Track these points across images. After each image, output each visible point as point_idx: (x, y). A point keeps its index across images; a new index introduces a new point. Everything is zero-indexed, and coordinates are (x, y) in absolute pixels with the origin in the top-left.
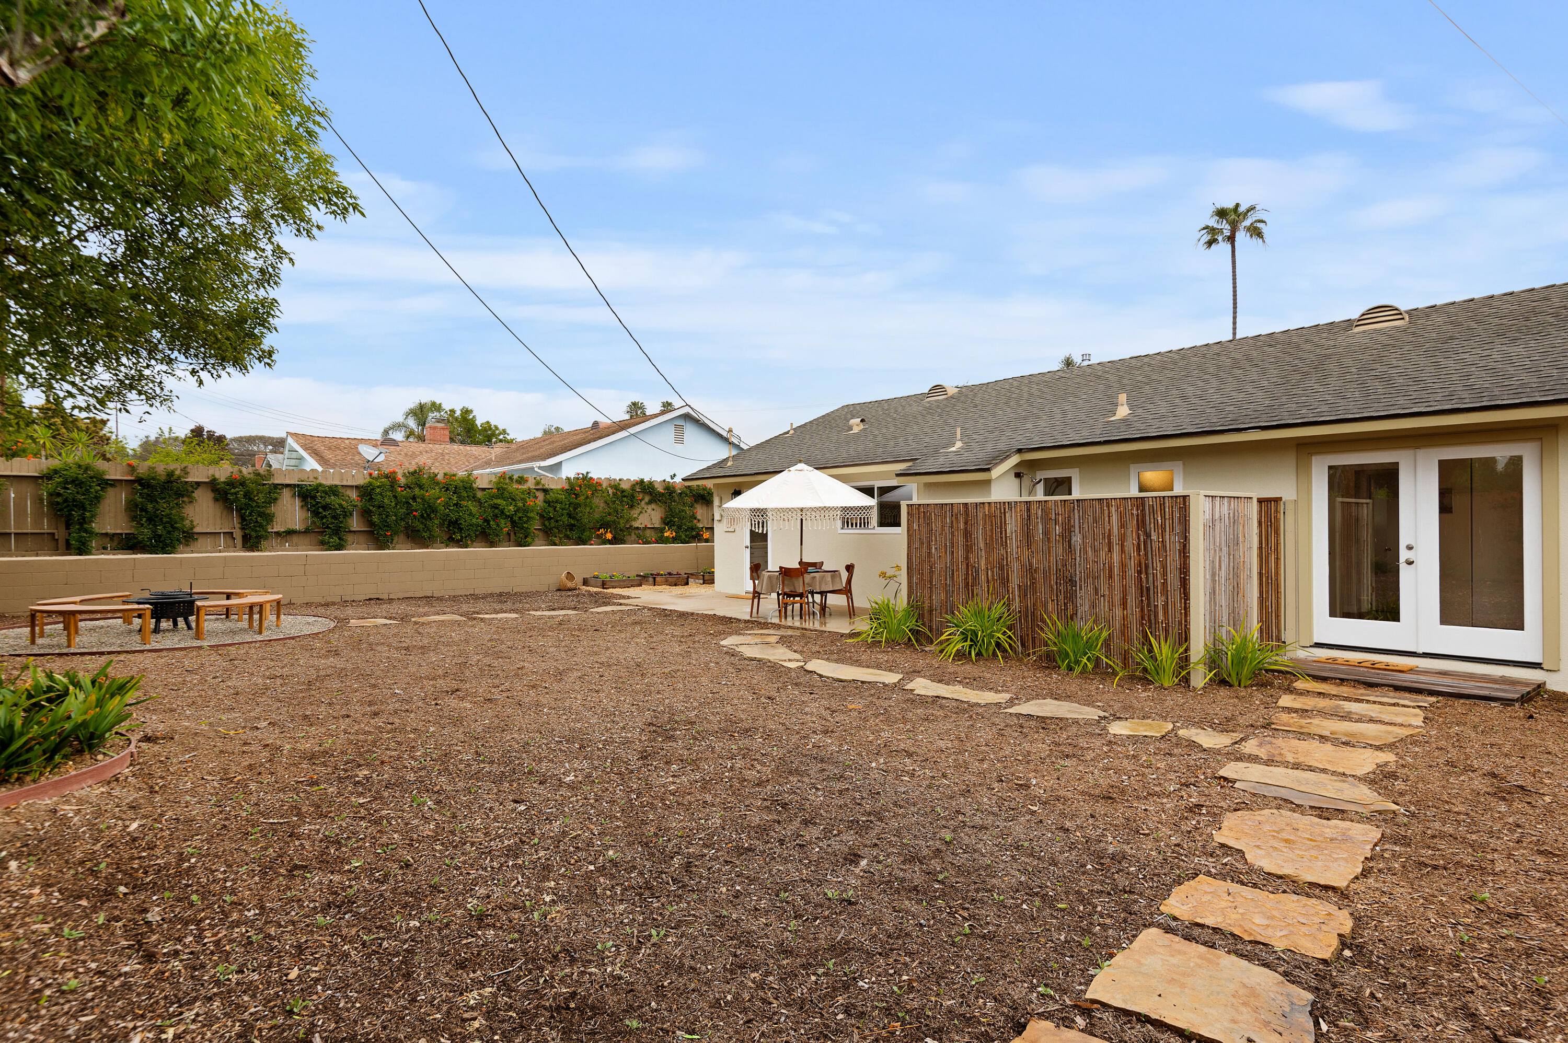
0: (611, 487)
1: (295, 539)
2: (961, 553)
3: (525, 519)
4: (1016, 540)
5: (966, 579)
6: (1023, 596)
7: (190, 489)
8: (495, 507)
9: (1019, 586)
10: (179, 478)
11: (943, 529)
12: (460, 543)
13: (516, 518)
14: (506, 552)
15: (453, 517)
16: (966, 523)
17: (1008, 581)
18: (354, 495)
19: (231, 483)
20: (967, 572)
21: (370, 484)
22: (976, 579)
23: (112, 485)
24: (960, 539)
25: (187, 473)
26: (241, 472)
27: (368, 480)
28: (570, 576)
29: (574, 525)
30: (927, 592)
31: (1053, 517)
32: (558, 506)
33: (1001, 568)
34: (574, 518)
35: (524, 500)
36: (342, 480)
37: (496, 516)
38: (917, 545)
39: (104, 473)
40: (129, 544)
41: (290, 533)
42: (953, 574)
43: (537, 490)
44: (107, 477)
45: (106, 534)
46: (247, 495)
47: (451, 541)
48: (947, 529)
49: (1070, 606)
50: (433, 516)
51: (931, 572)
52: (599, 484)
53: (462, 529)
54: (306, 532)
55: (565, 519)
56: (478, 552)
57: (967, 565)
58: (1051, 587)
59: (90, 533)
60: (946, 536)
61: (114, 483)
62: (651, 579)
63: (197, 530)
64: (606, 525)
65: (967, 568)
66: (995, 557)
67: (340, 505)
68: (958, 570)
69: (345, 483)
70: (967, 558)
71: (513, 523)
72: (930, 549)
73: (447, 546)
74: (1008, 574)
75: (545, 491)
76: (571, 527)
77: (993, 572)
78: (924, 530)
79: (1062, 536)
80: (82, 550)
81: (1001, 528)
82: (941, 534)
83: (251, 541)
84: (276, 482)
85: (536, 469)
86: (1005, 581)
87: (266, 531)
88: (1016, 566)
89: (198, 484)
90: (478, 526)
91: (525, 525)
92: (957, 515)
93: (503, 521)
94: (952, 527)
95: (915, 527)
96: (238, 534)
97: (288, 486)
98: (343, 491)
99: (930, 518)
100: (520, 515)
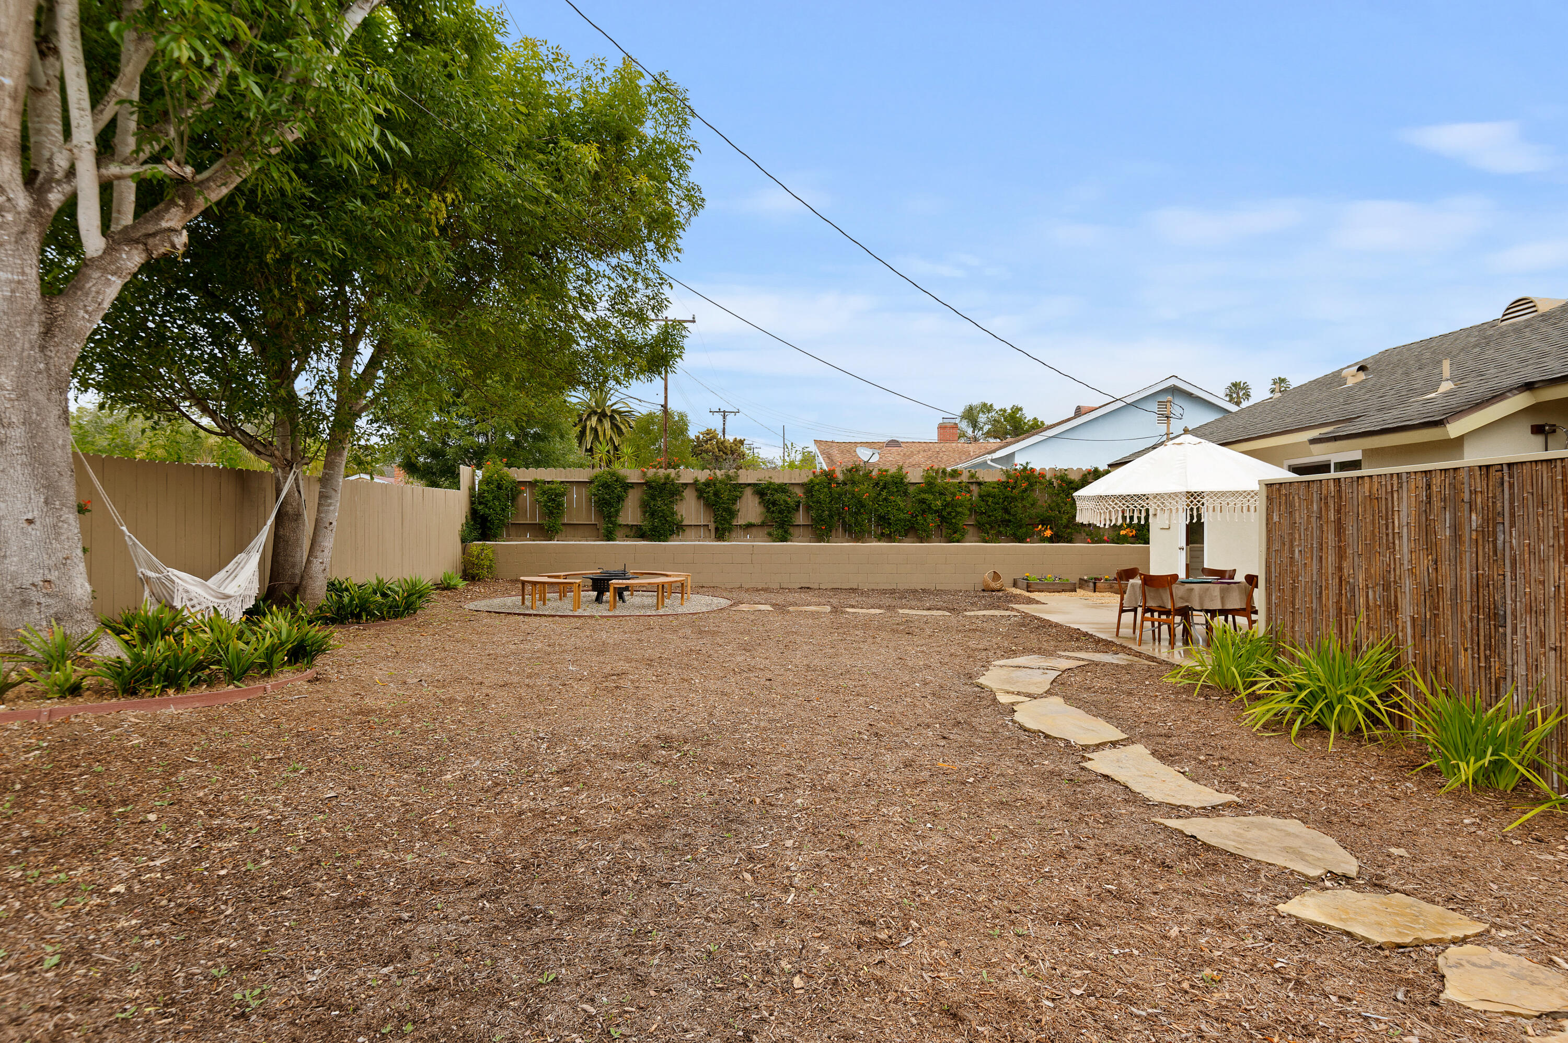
0: (1057, 478)
1: (754, 530)
2: (1331, 559)
3: (953, 514)
4: (1409, 540)
5: (1338, 602)
6: (1420, 636)
7: (681, 489)
8: (923, 501)
9: (1413, 619)
10: (673, 480)
11: (1309, 522)
12: (890, 538)
13: (944, 513)
14: (937, 547)
15: (882, 511)
16: (1339, 511)
17: (1396, 610)
18: (799, 492)
19: (707, 484)
20: (1340, 590)
21: (812, 481)
22: (1352, 601)
23: (632, 487)
24: (1330, 538)
25: (679, 477)
26: (715, 474)
27: (811, 477)
28: (996, 576)
29: (1010, 521)
30: (1288, 618)
31: (1466, 497)
32: (990, 500)
33: (1386, 587)
34: (1009, 513)
35: (954, 494)
36: (791, 479)
37: (924, 511)
38: (1276, 546)
39: (626, 477)
40: (640, 533)
41: (749, 526)
42: (1321, 593)
43: (972, 483)
44: (629, 481)
45: (627, 525)
46: (716, 494)
47: (882, 537)
48: (1313, 520)
49: (1495, 663)
50: (862, 511)
51: (1294, 589)
52: (1042, 475)
53: (890, 524)
54: (762, 525)
55: (999, 514)
56: (908, 546)
57: (1340, 578)
58: (1463, 625)
59: (615, 524)
60: (1312, 533)
61: (633, 485)
62: (1091, 585)
63: (684, 523)
64: (1045, 522)
65: (1341, 585)
66: (1377, 568)
67: (785, 501)
68: (1327, 588)
69: (793, 481)
70: (1340, 569)
71: (943, 519)
72: (1293, 552)
73: (879, 541)
74: (1396, 597)
75: (979, 484)
76: (1006, 523)
77: (1375, 592)
78: (1285, 522)
79: (1481, 531)
80: (609, 536)
81: (1387, 519)
82: (1306, 529)
83: (720, 534)
84: (741, 482)
85: (989, 462)
86: (1392, 609)
87: (730, 524)
88: (1408, 584)
89: (686, 485)
90: (905, 520)
91: (954, 521)
92: (1326, 498)
93: (930, 517)
94: (1320, 518)
95: (1276, 518)
96: (712, 526)
97: (749, 485)
98: (791, 488)
99: (1292, 505)
100: (949, 510)
